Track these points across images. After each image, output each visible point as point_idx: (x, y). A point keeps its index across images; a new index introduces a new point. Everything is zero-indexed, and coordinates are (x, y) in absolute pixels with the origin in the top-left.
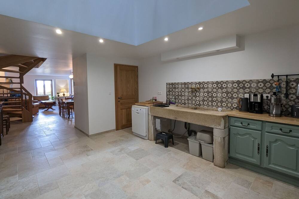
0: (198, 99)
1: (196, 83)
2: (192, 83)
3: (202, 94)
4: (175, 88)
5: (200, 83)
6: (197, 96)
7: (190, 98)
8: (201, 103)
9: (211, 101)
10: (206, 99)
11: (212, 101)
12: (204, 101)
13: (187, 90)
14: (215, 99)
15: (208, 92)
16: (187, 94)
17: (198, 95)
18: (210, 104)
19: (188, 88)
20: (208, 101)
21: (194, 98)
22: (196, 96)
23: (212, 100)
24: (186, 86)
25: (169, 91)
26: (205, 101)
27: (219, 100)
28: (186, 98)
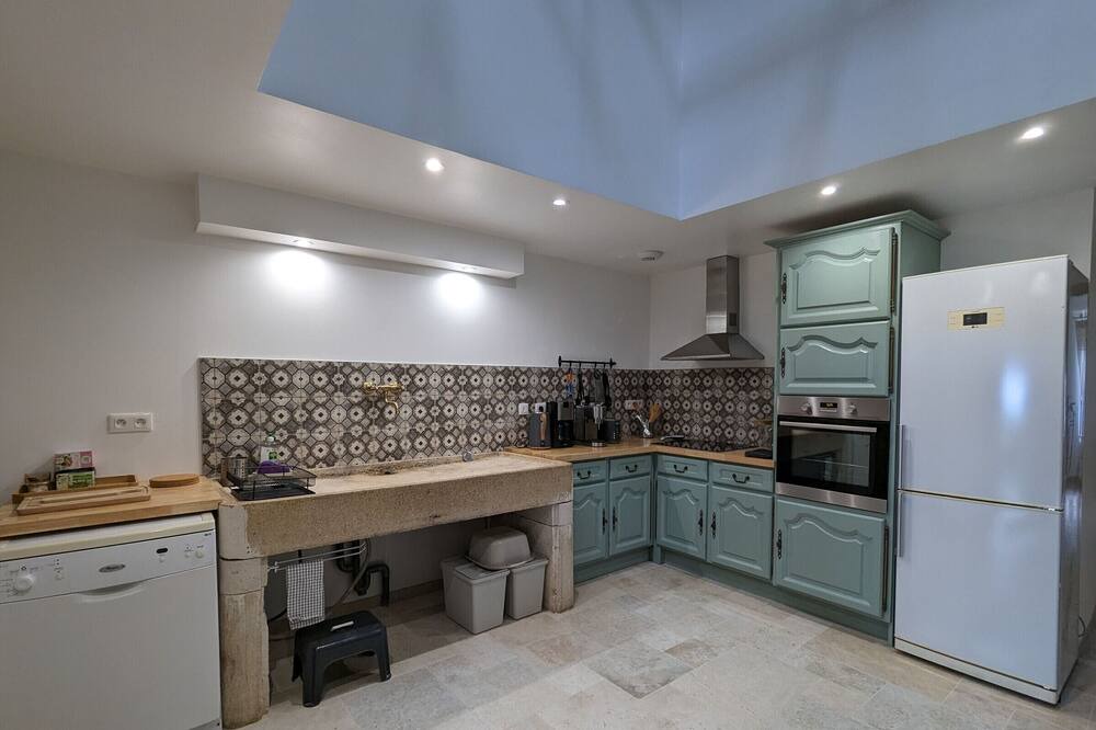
0: (391, 430)
1: (383, 370)
2: (364, 369)
3: (404, 412)
4: (270, 389)
5: (398, 371)
6: (387, 422)
7: (356, 431)
8: (406, 444)
9: (437, 432)
10: (420, 427)
11: (442, 433)
12: (413, 435)
13: (339, 398)
14: (449, 425)
15: (428, 403)
16: (339, 414)
17: (393, 415)
18: (435, 442)
19: (346, 388)
20: (428, 434)
21: (374, 430)
22: (382, 421)
23: (442, 429)
24: (339, 379)
25: (226, 407)
26: (418, 435)
27: (462, 425)
28: (339, 432)
